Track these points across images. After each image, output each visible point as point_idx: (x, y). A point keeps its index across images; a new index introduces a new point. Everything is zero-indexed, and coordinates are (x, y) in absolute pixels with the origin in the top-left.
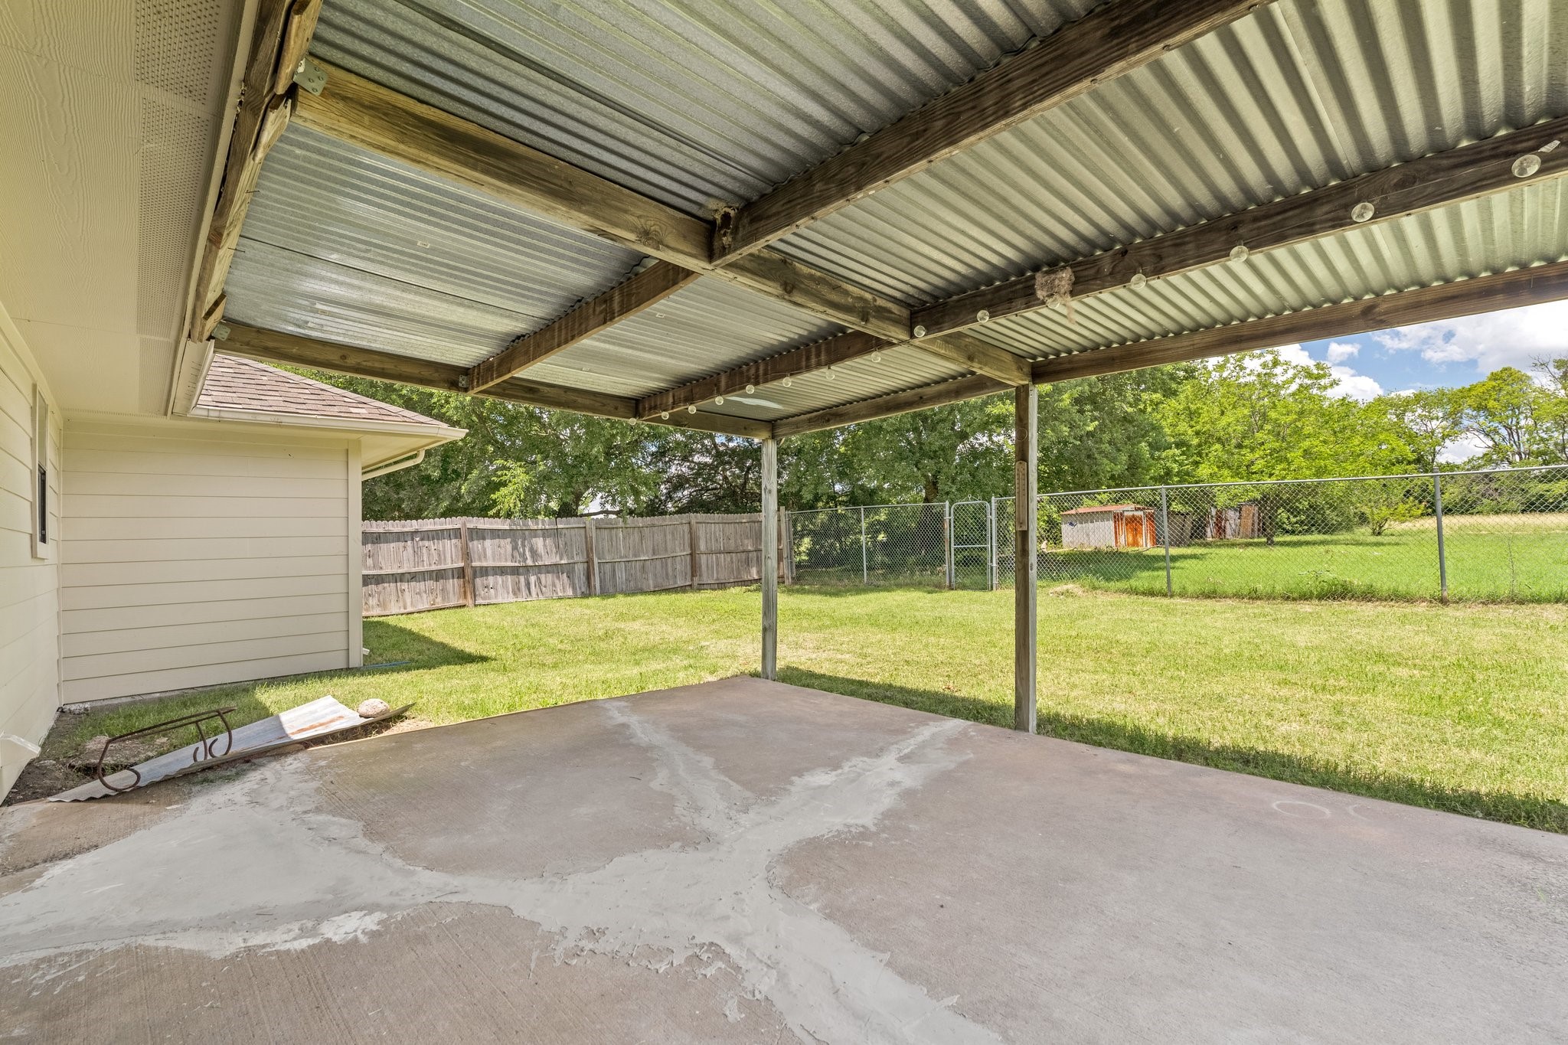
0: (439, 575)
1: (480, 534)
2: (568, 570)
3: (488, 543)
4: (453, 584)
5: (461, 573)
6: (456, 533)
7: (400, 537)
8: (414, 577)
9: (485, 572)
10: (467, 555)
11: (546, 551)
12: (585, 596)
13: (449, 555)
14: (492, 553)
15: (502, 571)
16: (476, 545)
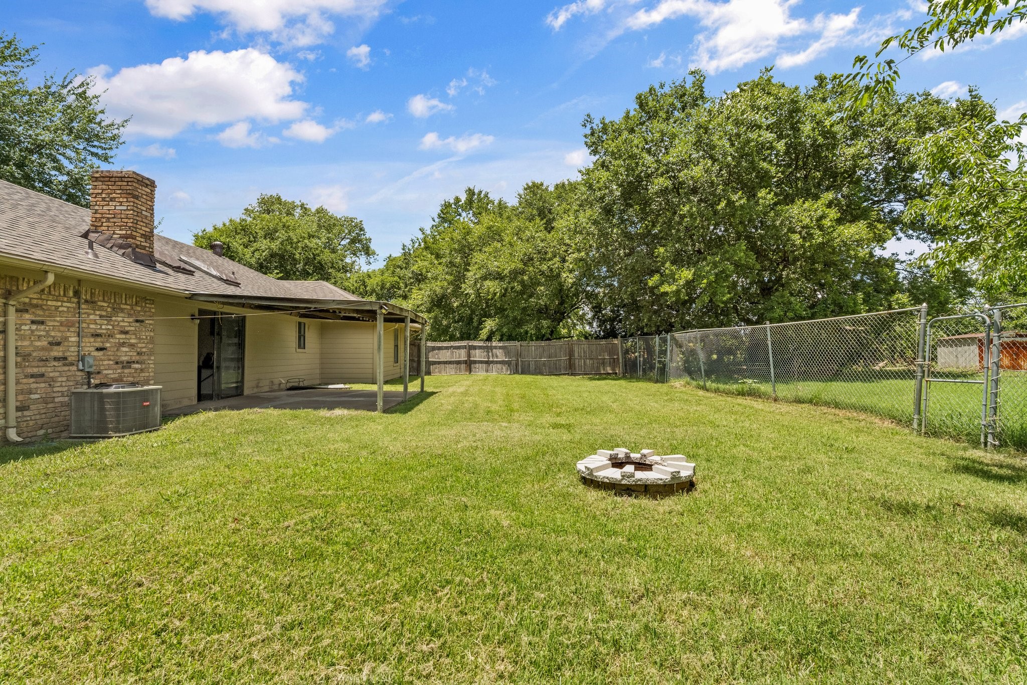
0: (458, 363)
1: (475, 348)
2: (508, 363)
3: (477, 351)
4: (463, 366)
5: (465, 362)
6: (464, 347)
7: (447, 348)
8: (450, 363)
9: (475, 362)
10: (469, 356)
11: (500, 355)
12: (514, 373)
13: (462, 355)
14: (478, 355)
15: (481, 362)
16: (472, 352)
